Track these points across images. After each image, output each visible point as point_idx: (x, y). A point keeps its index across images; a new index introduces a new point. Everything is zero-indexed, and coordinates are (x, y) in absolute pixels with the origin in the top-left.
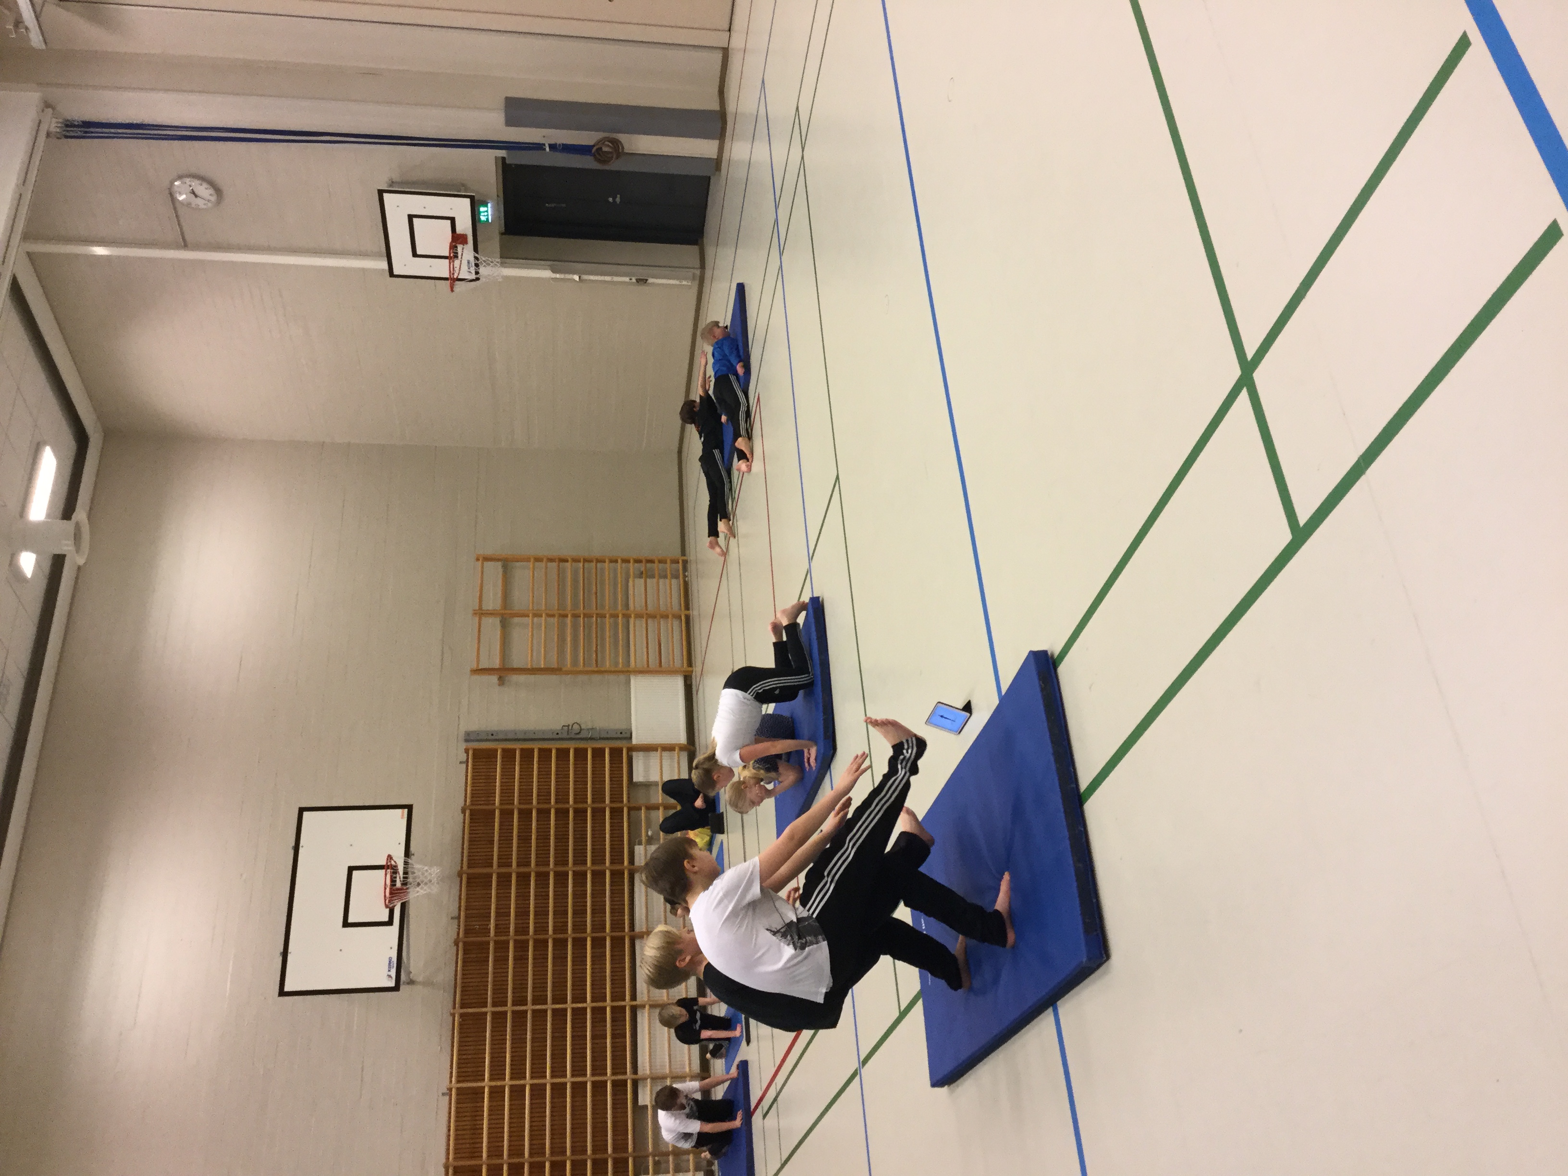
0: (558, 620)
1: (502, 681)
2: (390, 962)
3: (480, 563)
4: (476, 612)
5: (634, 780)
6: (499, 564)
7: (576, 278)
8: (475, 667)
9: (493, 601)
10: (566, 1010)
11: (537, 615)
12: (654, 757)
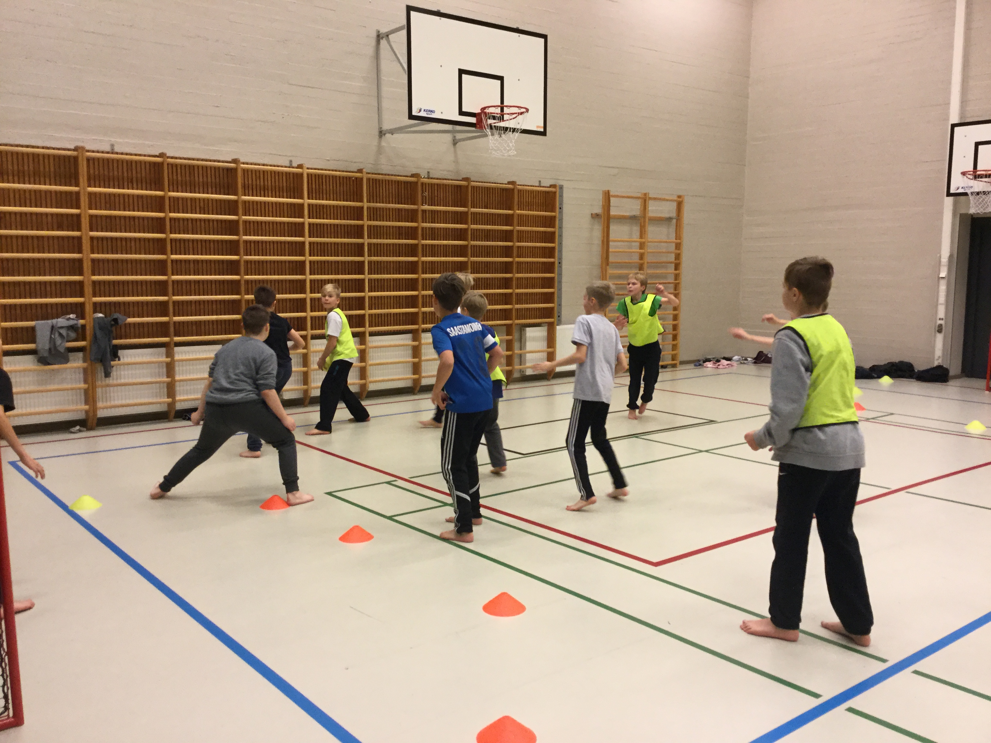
0: (637, 263)
1: (595, 216)
2: (431, 111)
3: (676, 198)
4: (647, 195)
5: (528, 329)
6: (674, 214)
7: (943, 274)
8: (611, 193)
9: (654, 210)
10: (363, 273)
11: (642, 246)
12: (542, 345)
